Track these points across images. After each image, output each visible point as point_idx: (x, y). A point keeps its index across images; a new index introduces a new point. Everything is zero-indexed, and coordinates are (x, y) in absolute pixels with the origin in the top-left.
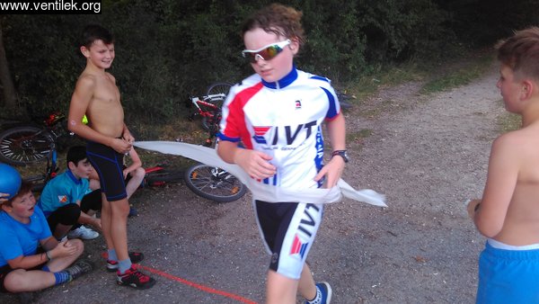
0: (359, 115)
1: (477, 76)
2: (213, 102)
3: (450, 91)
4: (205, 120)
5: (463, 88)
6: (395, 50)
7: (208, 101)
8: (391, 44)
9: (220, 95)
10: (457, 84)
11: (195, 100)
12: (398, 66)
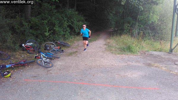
0: (73, 48)
1: (97, 39)
2: (29, 45)
3: (92, 42)
4: (28, 50)
5: (95, 42)
6: (76, 32)
7: (27, 45)
8: (75, 30)
9: (31, 43)
10: (93, 41)
11: (23, 45)
12: (77, 36)
